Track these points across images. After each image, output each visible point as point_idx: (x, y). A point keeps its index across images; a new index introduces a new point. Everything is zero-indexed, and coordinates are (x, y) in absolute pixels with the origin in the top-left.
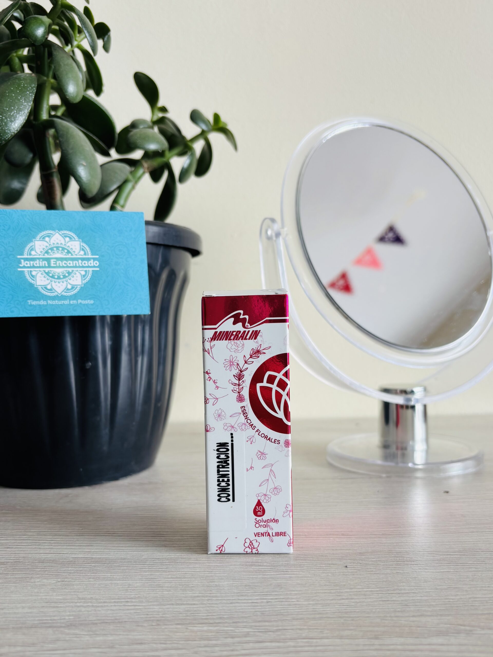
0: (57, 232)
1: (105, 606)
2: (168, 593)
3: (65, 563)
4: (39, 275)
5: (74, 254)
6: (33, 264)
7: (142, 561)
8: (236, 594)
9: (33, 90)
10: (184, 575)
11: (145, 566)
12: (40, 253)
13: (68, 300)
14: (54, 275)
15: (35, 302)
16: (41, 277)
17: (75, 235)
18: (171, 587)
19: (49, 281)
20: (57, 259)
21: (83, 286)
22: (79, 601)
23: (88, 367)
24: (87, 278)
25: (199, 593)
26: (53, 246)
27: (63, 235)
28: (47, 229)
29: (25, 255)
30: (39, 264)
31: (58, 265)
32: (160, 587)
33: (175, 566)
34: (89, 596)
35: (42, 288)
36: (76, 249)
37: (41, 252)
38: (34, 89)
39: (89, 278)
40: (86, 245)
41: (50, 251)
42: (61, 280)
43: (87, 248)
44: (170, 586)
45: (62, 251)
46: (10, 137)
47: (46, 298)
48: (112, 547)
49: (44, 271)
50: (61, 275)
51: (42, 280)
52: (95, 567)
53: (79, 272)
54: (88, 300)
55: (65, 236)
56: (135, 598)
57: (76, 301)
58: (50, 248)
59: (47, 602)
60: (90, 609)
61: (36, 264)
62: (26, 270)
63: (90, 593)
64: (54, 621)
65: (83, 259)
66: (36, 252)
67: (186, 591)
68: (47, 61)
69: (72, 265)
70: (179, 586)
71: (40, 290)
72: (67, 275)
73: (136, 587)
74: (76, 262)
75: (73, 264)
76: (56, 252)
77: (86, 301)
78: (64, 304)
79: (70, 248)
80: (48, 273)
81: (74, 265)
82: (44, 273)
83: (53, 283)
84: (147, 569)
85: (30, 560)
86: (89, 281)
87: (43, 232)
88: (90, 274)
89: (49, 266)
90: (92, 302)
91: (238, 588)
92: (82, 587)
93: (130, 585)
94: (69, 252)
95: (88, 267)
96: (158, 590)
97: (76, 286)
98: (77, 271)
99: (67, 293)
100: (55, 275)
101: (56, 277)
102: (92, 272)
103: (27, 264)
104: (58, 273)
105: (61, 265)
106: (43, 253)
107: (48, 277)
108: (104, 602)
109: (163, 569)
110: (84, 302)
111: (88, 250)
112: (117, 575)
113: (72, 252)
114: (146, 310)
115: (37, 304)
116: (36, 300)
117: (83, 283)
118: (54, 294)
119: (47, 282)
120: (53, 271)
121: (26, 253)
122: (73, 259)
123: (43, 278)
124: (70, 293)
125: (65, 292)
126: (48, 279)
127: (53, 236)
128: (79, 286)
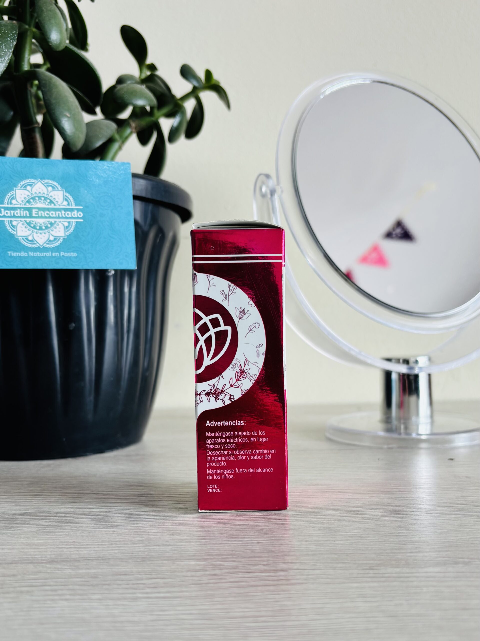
0: (39, 181)
1: (88, 548)
2: (155, 537)
3: (46, 516)
4: (20, 225)
5: (57, 205)
6: (14, 213)
7: (128, 513)
8: (226, 537)
9: (14, 37)
10: (171, 523)
12: (22, 203)
13: (50, 252)
15: (16, 253)
16: (22, 228)
17: (58, 185)
18: (157, 533)
19: (30, 232)
20: (39, 209)
21: (66, 238)
23: (71, 329)
24: (70, 230)
25: (187, 537)
26: (35, 196)
27: (45, 185)
28: (28, 178)
29: (5, 204)
30: (20, 213)
31: (40, 215)
33: (163, 517)
34: (72, 541)
35: (22, 238)
36: (59, 199)
37: (22, 201)
38: (15, 35)
39: (72, 229)
40: (69, 195)
41: (31, 200)
42: (43, 231)
43: (71, 198)
44: (156, 532)
45: (44, 201)
47: (27, 249)
48: (96, 504)
49: (26, 221)
50: (43, 226)
51: (23, 231)
52: (77, 519)
53: (62, 223)
54: (71, 252)
55: (47, 185)
56: (120, 541)
57: (58, 254)
58: (31, 197)
59: (27, 545)
60: (72, 550)
61: (17, 213)
62: (6, 220)
64: (35, 559)
65: (66, 210)
66: (17, 201)
67: (174, 536)
68: (28, 10)
69: (54, 216)
71: (20, 241)
72: (49, 226)
74: (59, 212)
75: (56, 214)
76: (38, 202)
77: (69, 254)
78: (45, 256)
79: (53, 198)
80: (29, 224)
81: (57, 216)
82: (25, 223)
83: (35, 234)
84: (133, 520)
85: (9, 514)
86: (72, 233)
87: (24, 181)
88: (73, 226)
89: (31, 216)
90: (75, 255)
92: (64, 534)
93: (115, 532)
94: (51, 202)
95: (72, 218)
96: (144, 535)
97: (58, 238)
98: (60, 222)
99: (49, 245)
100: (36, 225)
101: (38, 228)
102: (76, 223)
103: (7, 213)
104: (40, 223)
105: (43, 216)
106: (24, 203)
107: (29, 227)
108: (87, 545)
109: (150, 519)
110: (66, 255)
111: (71, 200)
112: (101, 525)
113: (55, 202)
114: (132, 265)
115: (18, 255)
116: (17, 252)
117: (66, 234)
118: (36, 245)
119: (28, 233)
120: (34, 221)
121: (6, 202)
122: (55, 210)
123: (24, 229)
124: (53, 245)
125: (47, 244)
126: (30, 229)
127: (34, 185)
128: (62, 238)
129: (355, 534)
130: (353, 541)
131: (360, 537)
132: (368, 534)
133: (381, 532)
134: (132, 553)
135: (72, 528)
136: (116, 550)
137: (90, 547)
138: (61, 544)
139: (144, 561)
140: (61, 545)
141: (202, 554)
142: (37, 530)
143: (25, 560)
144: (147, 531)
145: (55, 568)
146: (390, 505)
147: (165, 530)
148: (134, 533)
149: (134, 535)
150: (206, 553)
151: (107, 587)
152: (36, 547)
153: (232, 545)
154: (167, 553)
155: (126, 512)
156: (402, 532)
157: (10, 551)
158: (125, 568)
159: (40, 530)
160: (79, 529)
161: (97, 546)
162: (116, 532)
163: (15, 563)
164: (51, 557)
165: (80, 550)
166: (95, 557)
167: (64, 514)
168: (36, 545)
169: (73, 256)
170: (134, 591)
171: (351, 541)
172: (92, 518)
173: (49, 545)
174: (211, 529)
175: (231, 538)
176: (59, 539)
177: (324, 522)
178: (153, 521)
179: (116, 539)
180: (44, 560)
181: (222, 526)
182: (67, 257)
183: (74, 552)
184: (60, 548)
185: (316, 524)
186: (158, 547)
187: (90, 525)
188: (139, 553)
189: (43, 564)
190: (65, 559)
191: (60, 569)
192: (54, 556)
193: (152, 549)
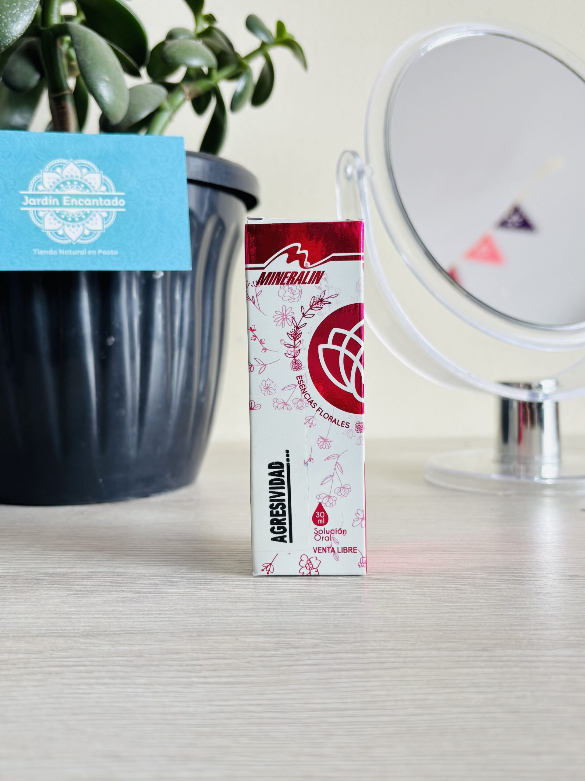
0: (71, 161)
1: (131, 618)
2: (213, 606)
4: (48, 216)
5: (93, 190)
6: (40, 202)
7: (180, 575)
8: (302, 607)
10: (234, 588)
11: (184, 580)
12: (48, 188)
13: (85, 250)
14: (68, 218)
15: (43, 252)
16: (50, 219)
17: (94, 166)
18: (216, 600)
19: (61, 225)
20: (72, 196)
21: (104, 231)
22: (98, 613)
23: (110, 344)
24: (109, 221)
25: (254, 606)
26: (66, 180)
27: (79, 166)
28: (58, 157)
29: (30, 190)
30: (48, 202)
31: (72, 204)
32: (203, 600)
33: (223, 579)
34: (111, 609)
35: (51, 233)
36: (96, 183)
37: (51, 187)
39: (112, 221)
40: (108, 178)
42: (76, 224)
44: (215, 598)
45: (78, 186)
46: (11, 42)
47: (56, 246)
49: (54, 211)
50: (76, 217)
51: (51, 223)
53: (100, 214)
54: (110, 250)
55: (81, 166)
56: (170, 610)
57: (95, 251)
58: (62, 181)
59: (56, 614)
60: (111, 621)
61: (44, 202)
62: (32, 211)
63: (111, 605)
64: (66, 631)
65: (104, 197)
66: (44, 186)
67: (237, 604)
69: (90, 204)
70: (227, 599)
71: (48, 236)
72: (84, 217)
73: (171, 600)
74: (96, 200)
75: (92, 202)
76: (70, 187)
77: (108, 252)
78: (79, 254)
79: (88, 182)
80: (59, 215)
81: (94, 204)
82: (54, 214)
83: (66, 227)
84: (186, 583)
86: (112, 225)
87: (53, 162)
88: (113, 217)
89: (61, 205)
90: (116, 252)
91: (304, 601)
92: (101, 600)
93: (163, 598)
94: (86, 187)
95: (112, 207)
96: (200, 603)
97: (95, 232)
98: (97, 212)
99: (83, 241)
100: (68, 216)
102: (116, 214)
103: (32, 202)
104: (72, 214)
105: (76, 204)
106: (53, 188)
107: (59, 219)
108: (130, 614)
109: (207, 583)
110: (105, 253)
111: (111, 184)
112: (146, 589)
113: (90, 187)
114: (186, 266)
115: (45, 254)
116: (44, 249)
117: (105, 228)
118: (68, 241)
119: (58, 225)
120: (65, 211)
121: (31, 188)
122: (91, 197)
123: (53, 221)
124: (88, 241)
125: (81, 239)
126: (60, 221)
127: (66, 167)
128: (99, 232)
134: (186, 626)
135: (111, 593)
136: (166, 621)
137: (134, 618)
139: (200, 636)
140: (98, 614)
141: (272, 628)
142: (68, 595)
143: (54, 633)
144: (203, 597)
145: (90, 643)
146: (507, 569)
147: (226, 597)
148: (187, 600)
149: (187, 603)
150: (277, 627)
151: (155, 668)
152: (67, 616)
153: (309, 617)
154: (229, 626)
155: (177, 573)
156: (524, 604)
157: (35, 621)
159: (71, 594)
160: (120, 595)
161: (142, 616)
162: (166, 598)
163: (42, 636)
164: (85, 629)
165: (121, 620)
167: (101, 575)
168: (66, 614)
169: (113, 254)
172: (135, 580)
173: (83, 614)
174: (283, 596)
175: (308, 608)
176: (96, 606)
178: (211, 585)
179: (165, 607)
180: (78, 633)
181: (297, 593)
182: (106, 256)
183: (114, 624)
184: (97, 618)
185: (415, 592)
186: (218, 618)
187: (133, 589)
188: (194, 626)
189: (76, 639)
190: (102, 632)
191: (96, 645)
192: (89, 628)
193: (210, 621)
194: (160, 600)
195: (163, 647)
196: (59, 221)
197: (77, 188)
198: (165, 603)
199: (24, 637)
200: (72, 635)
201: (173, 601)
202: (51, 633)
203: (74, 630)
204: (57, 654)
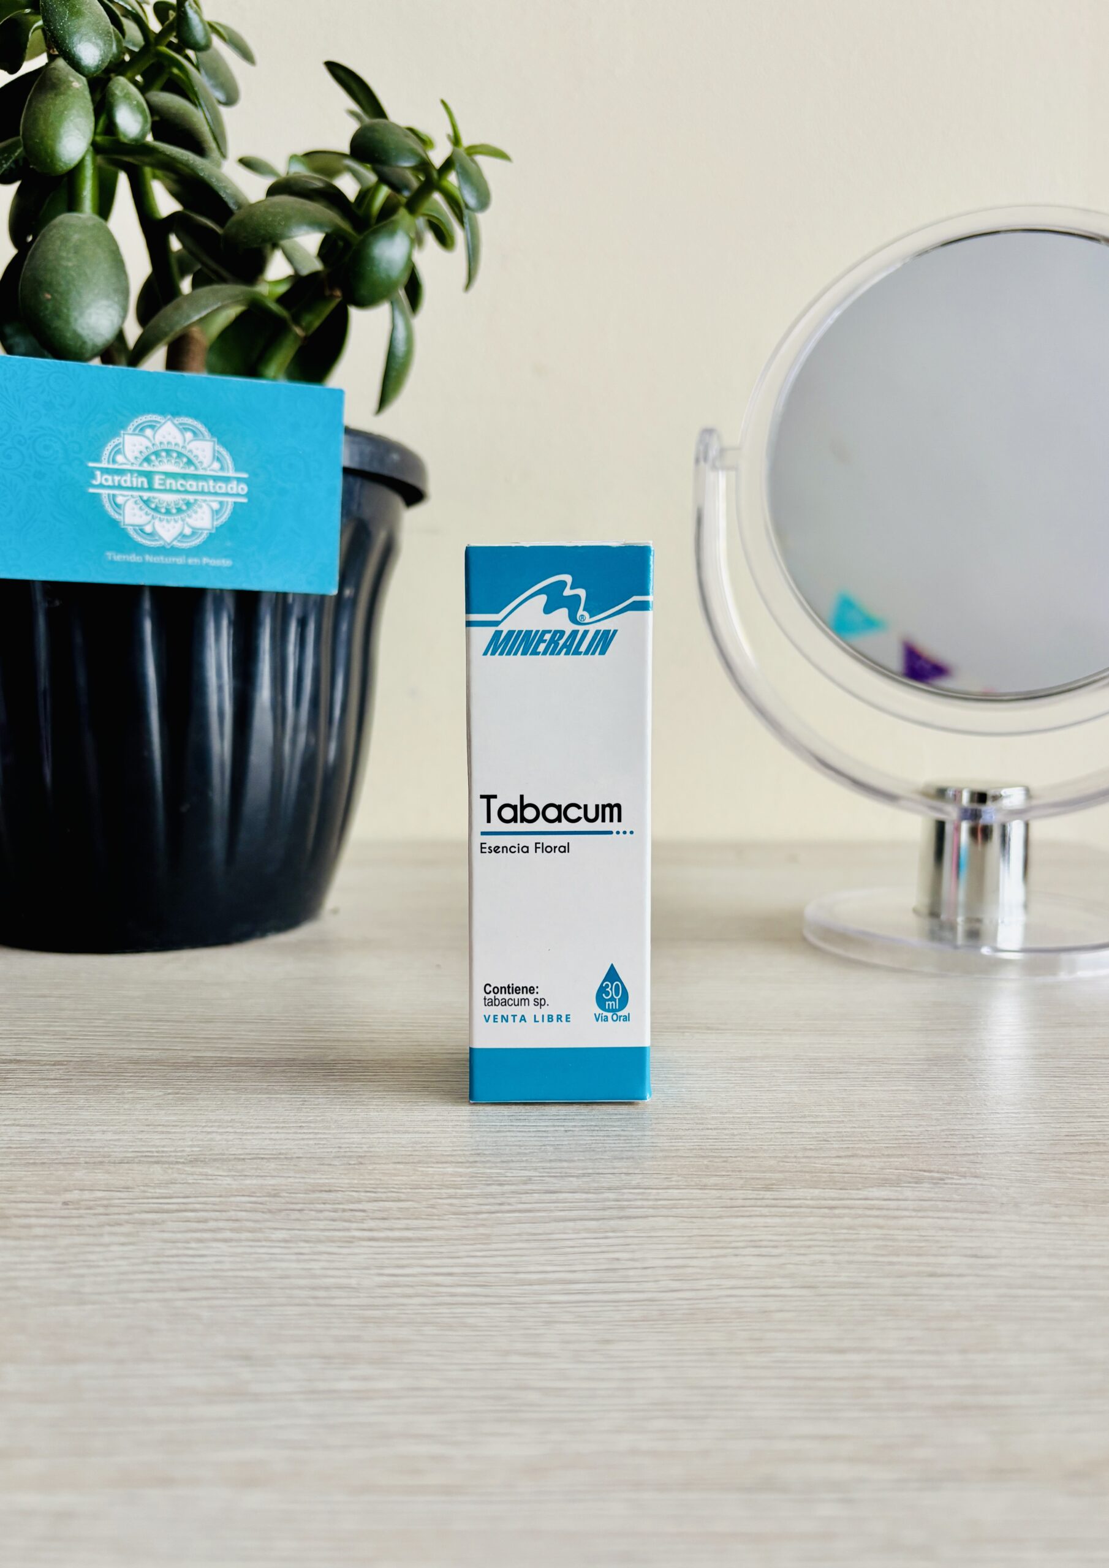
0: (169, 419)
4: (131, 503)
5: (200, 468)
6: (119, 481)
12: (133, 460)
13: (184, 557)
14: (161, 508)
15: (120, 556)
16: (133, 509)
17: (203, 428)
19: (149, 517)
20: (167, 475)
24: (222, 516)
26: (159, 448)
27: (180, 427)
28: (148, 412)
29: (103, 462)
30: (132, 482)
31: (168, 487)
35: (135, 530)
36: (205, 457)
37: (136, 458)
39: (227, 515)
40: (224, 449)
41: (153, 458)
42: (173, 518)
43: (228, 457)
45: (177, 460)
47: (142, 550)
49: (141, 497)
50: (172, 508)
51: (135, 515)
53: (208, 505)
54: (221, 558)
55: (184, 429)
57: (198, 560)
58: (152, 450)
61: (125, 481)
62: (105, 494)
65: (216, 479)
66: (125, 457)
69: (194, 489)
71: (130, 534)
72: (184, 507)
74: (204, 483)
75: (197, 486)
76: (165, 461)
77: (218, 561)
78: (175, 563)
79: (194, 454)
80: (146, 502)
81: (200, 489)
82: (139, 501)
83: (157, 522)
87: (140, 418)
88: (228, 510)
89: (151, 488)
90: (229, 563)
94: (190, 462)
95: (227, 494)
97: (200, 531)
98: (205, 501)
99: (182, 544)
100: (159, 506)
101: (163, 510)
102: (233, 505)
103: (106, 480)
104: (167, 502)
105: (174, 488)
106: (140, 461)
107: (147, 509)
110: (214, 562)
111: (228, 461)
113: (196, 462)
114: (329, 586)
115: (124, 559)
118: (158, 543)
119: (145, 519)
120: (157, 498)
121: (104, 459)
122: (196, 477)
123: (137, 511)
124: (190, 544)
125: (179, 541)
127: (160, 427)
128: (206, 532)
129: (739, 1118)
130: (735, 1132)
131: (749, 1123)
132: (762, 1118)
133: (785, 1113)
134: (340, 1147)
136: (310, 1139)
137: (263, 1133)
138: (210, 1124)
139: (361, 1164)
141: (465, 1152)
142: (165, 1094)
143: (146, 1156)
145: (201, 1174)
149: (341, 1110)
150: (473, 1150)
151: (296, 1215)
152: (165, 1129)
153: (519, 1134)
154: (403, 1149)
156: (822, 1116)
157: (117, 1137)
158: (326, 1178)
160: (242, 1094)
163: (127, 1163)
164: (192, 1151)
165: (244, 1137)
166: (274, 1153)
167: (211, 1062)
168: (163, 1125)
169: (224, 565)
170: (347, 1225)
171: (732, 1131)
175: (517, 1120)
177: (683, 1090)
180: (181, 1157)
182: (214, 567)
183: (235, 1143)
184: (209, 1133)
186: (386, 1136)
188: (352, 1147)
189: (180, 1166)
190: (218, 1157)
191: (210, 1177)
192: (198, 1149)
193: (375, 1139)
194: (301, 1105)
195: (308, 1181)
196: (147, 512)
197: (176, 462)
198: (309, 1109)
199: (101, 1163)
200: (171, 1159)
201: (320, 1107)
202: (142, 1156)
203: (175, 1151)
204: (153, 1191)
